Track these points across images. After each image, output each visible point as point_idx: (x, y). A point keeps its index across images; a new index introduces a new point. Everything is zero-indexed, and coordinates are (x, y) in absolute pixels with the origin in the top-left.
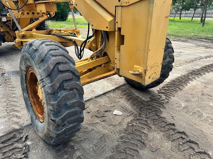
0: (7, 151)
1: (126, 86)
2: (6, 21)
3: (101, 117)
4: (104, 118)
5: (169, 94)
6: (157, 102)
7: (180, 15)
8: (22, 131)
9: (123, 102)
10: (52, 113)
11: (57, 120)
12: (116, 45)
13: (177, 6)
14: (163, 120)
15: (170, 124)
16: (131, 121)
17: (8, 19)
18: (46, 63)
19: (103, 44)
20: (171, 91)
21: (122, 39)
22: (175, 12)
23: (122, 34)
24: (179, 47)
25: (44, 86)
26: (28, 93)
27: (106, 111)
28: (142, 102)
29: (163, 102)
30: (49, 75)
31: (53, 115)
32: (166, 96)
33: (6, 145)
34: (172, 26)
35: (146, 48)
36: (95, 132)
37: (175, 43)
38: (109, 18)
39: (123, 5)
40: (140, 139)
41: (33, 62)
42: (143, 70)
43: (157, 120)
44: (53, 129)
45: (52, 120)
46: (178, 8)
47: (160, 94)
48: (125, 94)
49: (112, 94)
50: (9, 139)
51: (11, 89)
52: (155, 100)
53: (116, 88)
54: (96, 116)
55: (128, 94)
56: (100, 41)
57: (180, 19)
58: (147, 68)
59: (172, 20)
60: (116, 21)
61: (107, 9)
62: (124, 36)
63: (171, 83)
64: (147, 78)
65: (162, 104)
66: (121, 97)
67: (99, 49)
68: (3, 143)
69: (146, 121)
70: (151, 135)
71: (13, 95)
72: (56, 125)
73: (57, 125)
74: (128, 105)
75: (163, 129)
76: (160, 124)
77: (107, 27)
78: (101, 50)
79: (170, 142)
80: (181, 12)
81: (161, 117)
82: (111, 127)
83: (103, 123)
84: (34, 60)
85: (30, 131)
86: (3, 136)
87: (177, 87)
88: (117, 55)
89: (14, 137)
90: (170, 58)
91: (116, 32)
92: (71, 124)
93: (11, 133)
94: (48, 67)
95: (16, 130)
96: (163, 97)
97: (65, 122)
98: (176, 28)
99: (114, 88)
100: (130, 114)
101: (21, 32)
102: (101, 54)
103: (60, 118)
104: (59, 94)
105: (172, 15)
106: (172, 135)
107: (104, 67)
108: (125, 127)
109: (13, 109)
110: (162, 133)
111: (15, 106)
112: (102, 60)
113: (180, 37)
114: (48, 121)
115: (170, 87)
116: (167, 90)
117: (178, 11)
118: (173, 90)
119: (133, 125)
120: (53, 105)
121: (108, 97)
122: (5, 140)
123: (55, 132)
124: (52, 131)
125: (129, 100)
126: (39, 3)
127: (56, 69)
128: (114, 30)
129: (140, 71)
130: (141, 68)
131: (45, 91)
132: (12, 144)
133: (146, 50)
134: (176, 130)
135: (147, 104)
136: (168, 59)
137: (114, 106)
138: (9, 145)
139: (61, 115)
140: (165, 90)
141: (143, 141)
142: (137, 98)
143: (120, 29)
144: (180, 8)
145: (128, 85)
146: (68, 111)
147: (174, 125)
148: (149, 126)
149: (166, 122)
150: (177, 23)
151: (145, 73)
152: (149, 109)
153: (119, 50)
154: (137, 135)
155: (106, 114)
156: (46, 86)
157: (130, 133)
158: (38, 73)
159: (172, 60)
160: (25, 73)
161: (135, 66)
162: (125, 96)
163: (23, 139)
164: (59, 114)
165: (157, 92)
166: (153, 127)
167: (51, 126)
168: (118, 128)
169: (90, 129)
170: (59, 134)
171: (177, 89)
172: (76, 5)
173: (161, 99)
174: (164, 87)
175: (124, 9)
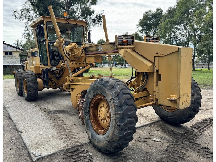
0: (75, 158)
1: (161, 122)
2: (55, 69)
3: (143, 142)
4: (146, 143)
5: (202, 129)
6: (191, 134)
7: (208, 66)
8: (82, 147)
9: (160, 133)
10: (119, 120)
11: (122, 124)
12: (155, 81)
13: (204, 57)
14: (198, 146)
15: (205, 148)
16: (170, 145)
17: (57, 68)
18: (115, 88)
19: (144, 82)
20: (203, 127)
21: (159, 77)
22: (202, 63)
23: (159, 74)
24: (209, 94)
25: (114, 102)
26: (89, 116)
27: (146, 138)
28: (178, 134)
29: (196, 134)
30: (118, 96)
31: (120, 121)
32: (199, 130)
33: (74, 154)
34: (200, 76)
35: (178, 82)
36: (141, 150)
37: (205, 91)
38: (150, 64)
39: (160, 56)
40: (179, 156)
41: (106, 89)
42: (177, 98)
43: (192, 145)
44: (117, 133)
45: (118, 125)
46: (205, 59)
47: (193, 129)
48: (161, 128)
49: (148, 128)
50: (75, 151)
51: (61, 122)
52: (189, 133)
53: (152, 123)
54: (138, 141)
55: (163, 128)
56: (141, 80)
57: (209, 69)
58: (180, 95)
59: (199, 71)
60: (155, 66)
61: (148, 59)
62: (161, 75)
63: (202, 121)
64: (181, 104)
65: (196, 136)
66: (157, 130)
67: (141, 85)
68: (71, 153)
69: (183, 146)
70: (188, 154)
71: (65, 126)
72: (120, 129)
73: (122, 128)
74: (165, 136)
75: (198, 150)
76: (195, 148)
77: (148, 70)
78: (142, 86)
79: (205, 159)
80: (209, 62)
81: (196, 144)
82: (153, 148)
83: (145, 145)
84: (106, 88)
85: (89, 148)
86: (70, 149)
87: (209, 124)
88: (156, 88)
89: (78, 150)
90: (198, 95)
91: (155, 73)
92: (129, 130)
93: (75, 147)
94: (117, 91)
95: (78, 146)
96: (197, 131)
97: (126, 128)
98: (204, 77)
99: (150, 123)
100: (168, 141)
101: (71, 77)
102: (142, 89)
103: (124, 123)
104: (124, 107)
105: (199, 66)
106: (207, 155)
107: (144, 99)
108: (165, 148)
109: (70, 134)
110: (197, 153)
111: (71, 132)
112: (143, 94)
113: (210, 86)
114: (115, 127)
115: (202, 124)
116: (200, 126)
117: (205, 61)
118: (205, 126)
119: (171, 148)
120: (120, 114)
121: (146, 129)
122: (72, 151)
123: (119, 135)
124: (116, 135)
125: (165, 132)
126: (88, 56)
127: (121, 92)
128: (153, 72)
129: (175, 98)
130: (176, 96)
131: (115, 105)
132: (78, 154)
133: (178, 83)
134: (210, 151)
135: (182, 135)
136: (196, 96)
137: (153, 136)
138: (75, 155)
139: (124, 121)
140: (198, 126)
141: (182, 157)
142: (172, 131)
143: (157, 71)
144: (207, 59)
145: (163, 121)
146: (129, 119)
147: (208, 148)
148: (186, 149)
149: (201, 147)
150: (205, 74)
151: (179, 99)
152: (185, 138)
153: (157, 85)
154: (177, 153)
155: (146, 140)
156: (116, 102)
157: (169, 152)
158: (110, 95)
159: (200, 96)
160: (91, 101)
161: (171, 95)
162: (161, 130)
163: (85, 151)
164: (123, 121)
165: (190, 127)
166: (190, 150)
167: (116, 130)
168: (159, 149)
169: (136, 148)
170: (122, 136)
171: (209, 126)
172: (124, 57)
173: (195, 132)
174: (197, 124)
175: (160, 58)
